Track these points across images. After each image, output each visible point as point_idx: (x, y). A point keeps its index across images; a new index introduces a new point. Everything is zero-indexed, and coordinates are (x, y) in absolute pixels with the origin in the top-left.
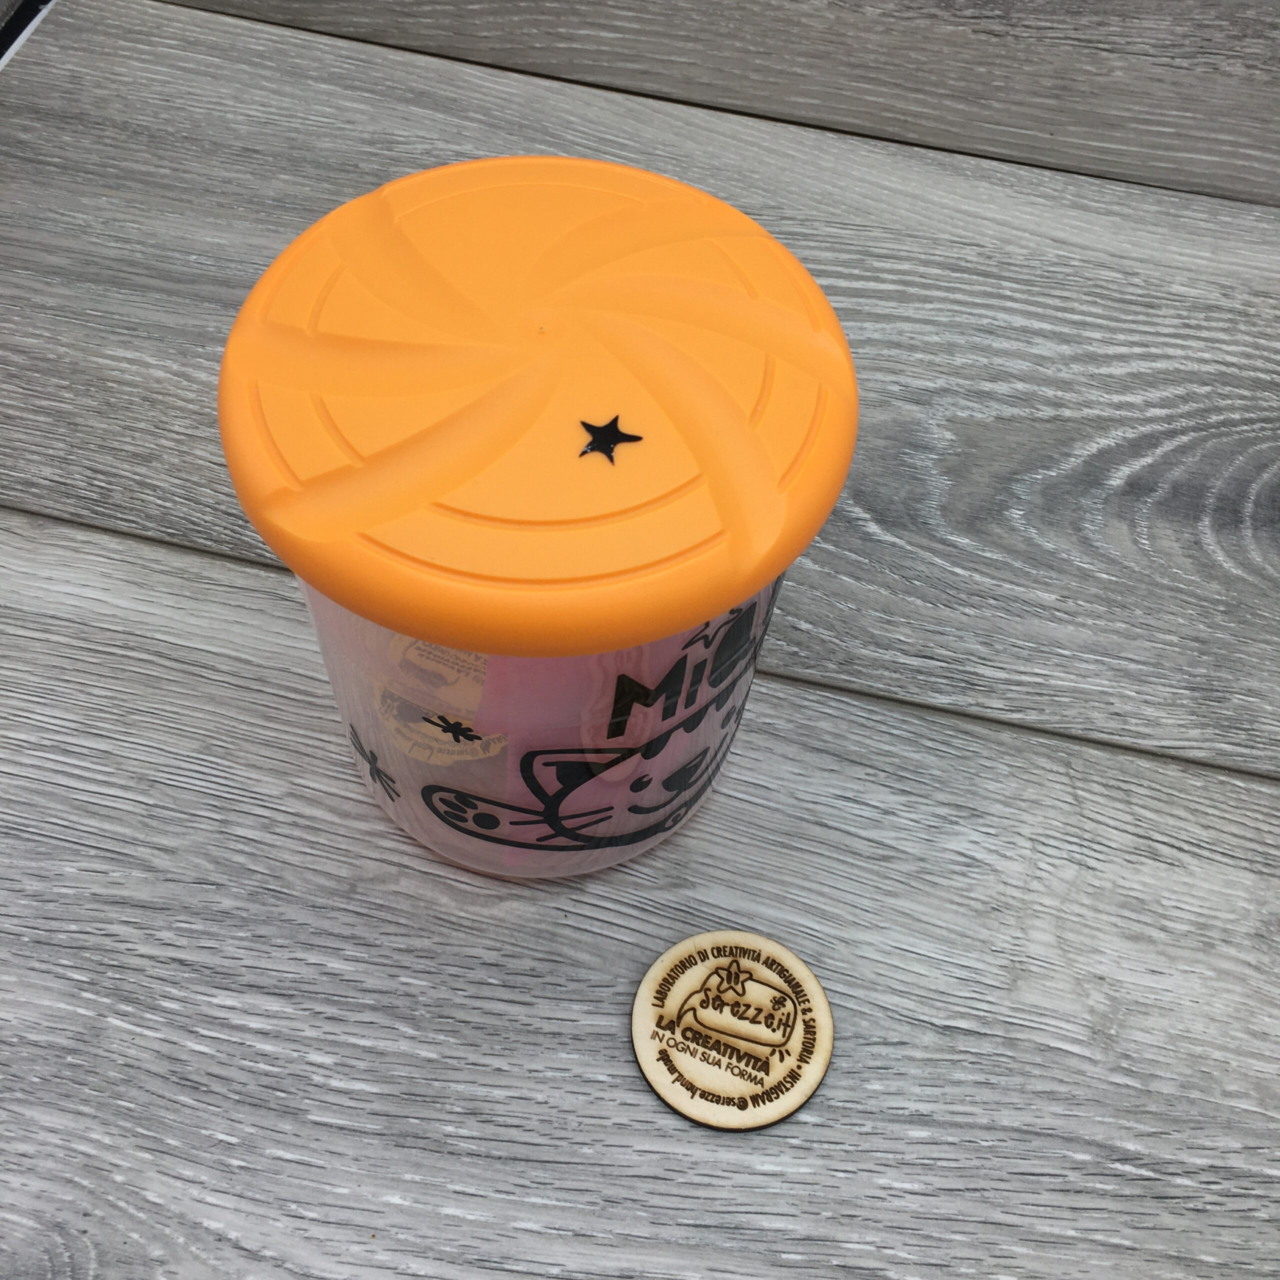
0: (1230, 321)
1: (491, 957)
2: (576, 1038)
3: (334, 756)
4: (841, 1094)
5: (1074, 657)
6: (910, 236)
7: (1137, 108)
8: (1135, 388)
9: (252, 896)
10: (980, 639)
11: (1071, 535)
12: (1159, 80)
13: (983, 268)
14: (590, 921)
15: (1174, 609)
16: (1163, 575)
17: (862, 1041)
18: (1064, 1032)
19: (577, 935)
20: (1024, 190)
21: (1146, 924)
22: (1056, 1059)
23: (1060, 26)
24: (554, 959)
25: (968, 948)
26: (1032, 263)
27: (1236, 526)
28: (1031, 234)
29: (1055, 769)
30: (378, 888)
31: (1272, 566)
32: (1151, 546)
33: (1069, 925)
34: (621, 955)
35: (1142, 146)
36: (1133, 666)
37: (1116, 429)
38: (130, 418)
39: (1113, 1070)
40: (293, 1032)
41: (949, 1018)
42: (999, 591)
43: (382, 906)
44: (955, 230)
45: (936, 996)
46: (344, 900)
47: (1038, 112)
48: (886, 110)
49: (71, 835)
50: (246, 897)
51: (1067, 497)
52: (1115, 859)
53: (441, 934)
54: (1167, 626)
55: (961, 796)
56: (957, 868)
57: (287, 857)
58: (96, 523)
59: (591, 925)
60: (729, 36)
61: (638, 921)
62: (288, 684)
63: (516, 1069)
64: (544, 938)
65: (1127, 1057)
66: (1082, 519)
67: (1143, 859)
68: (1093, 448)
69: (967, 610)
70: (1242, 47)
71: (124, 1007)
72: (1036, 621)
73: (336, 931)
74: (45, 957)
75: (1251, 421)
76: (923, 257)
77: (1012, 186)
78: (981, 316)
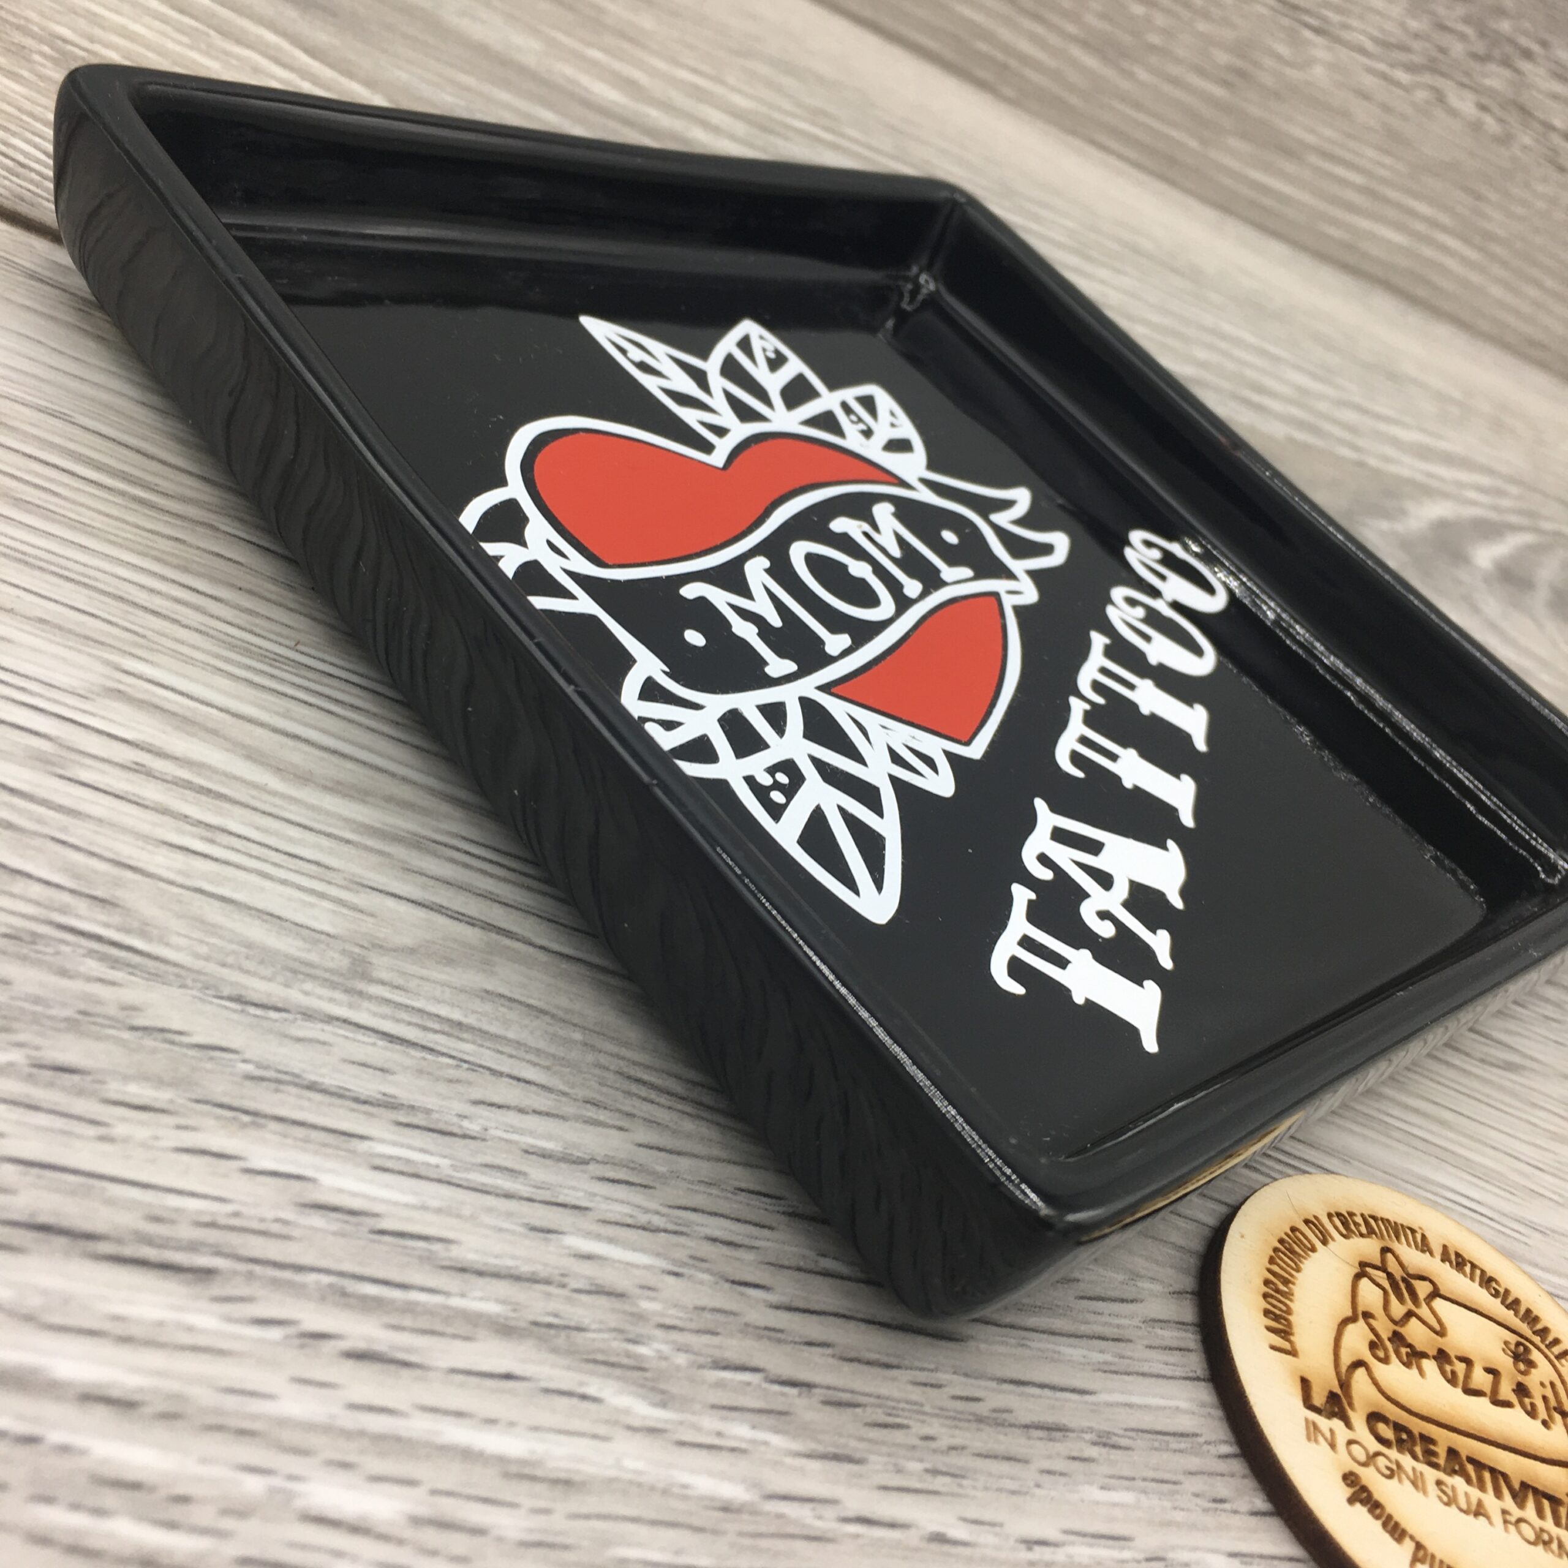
3: (235, 631)
9: (22, 945)
35: (1313, 194)
37: (1441, 499)
43: (460, 1025)
46: (338, 995)
51: (1434, 561)
53: (651, 1122)
57: (128, 850)
63: (986, 1537)
66: (1471, 596)
68: (1430, 514)
70: (1482, 74)
73: (330, 1080)
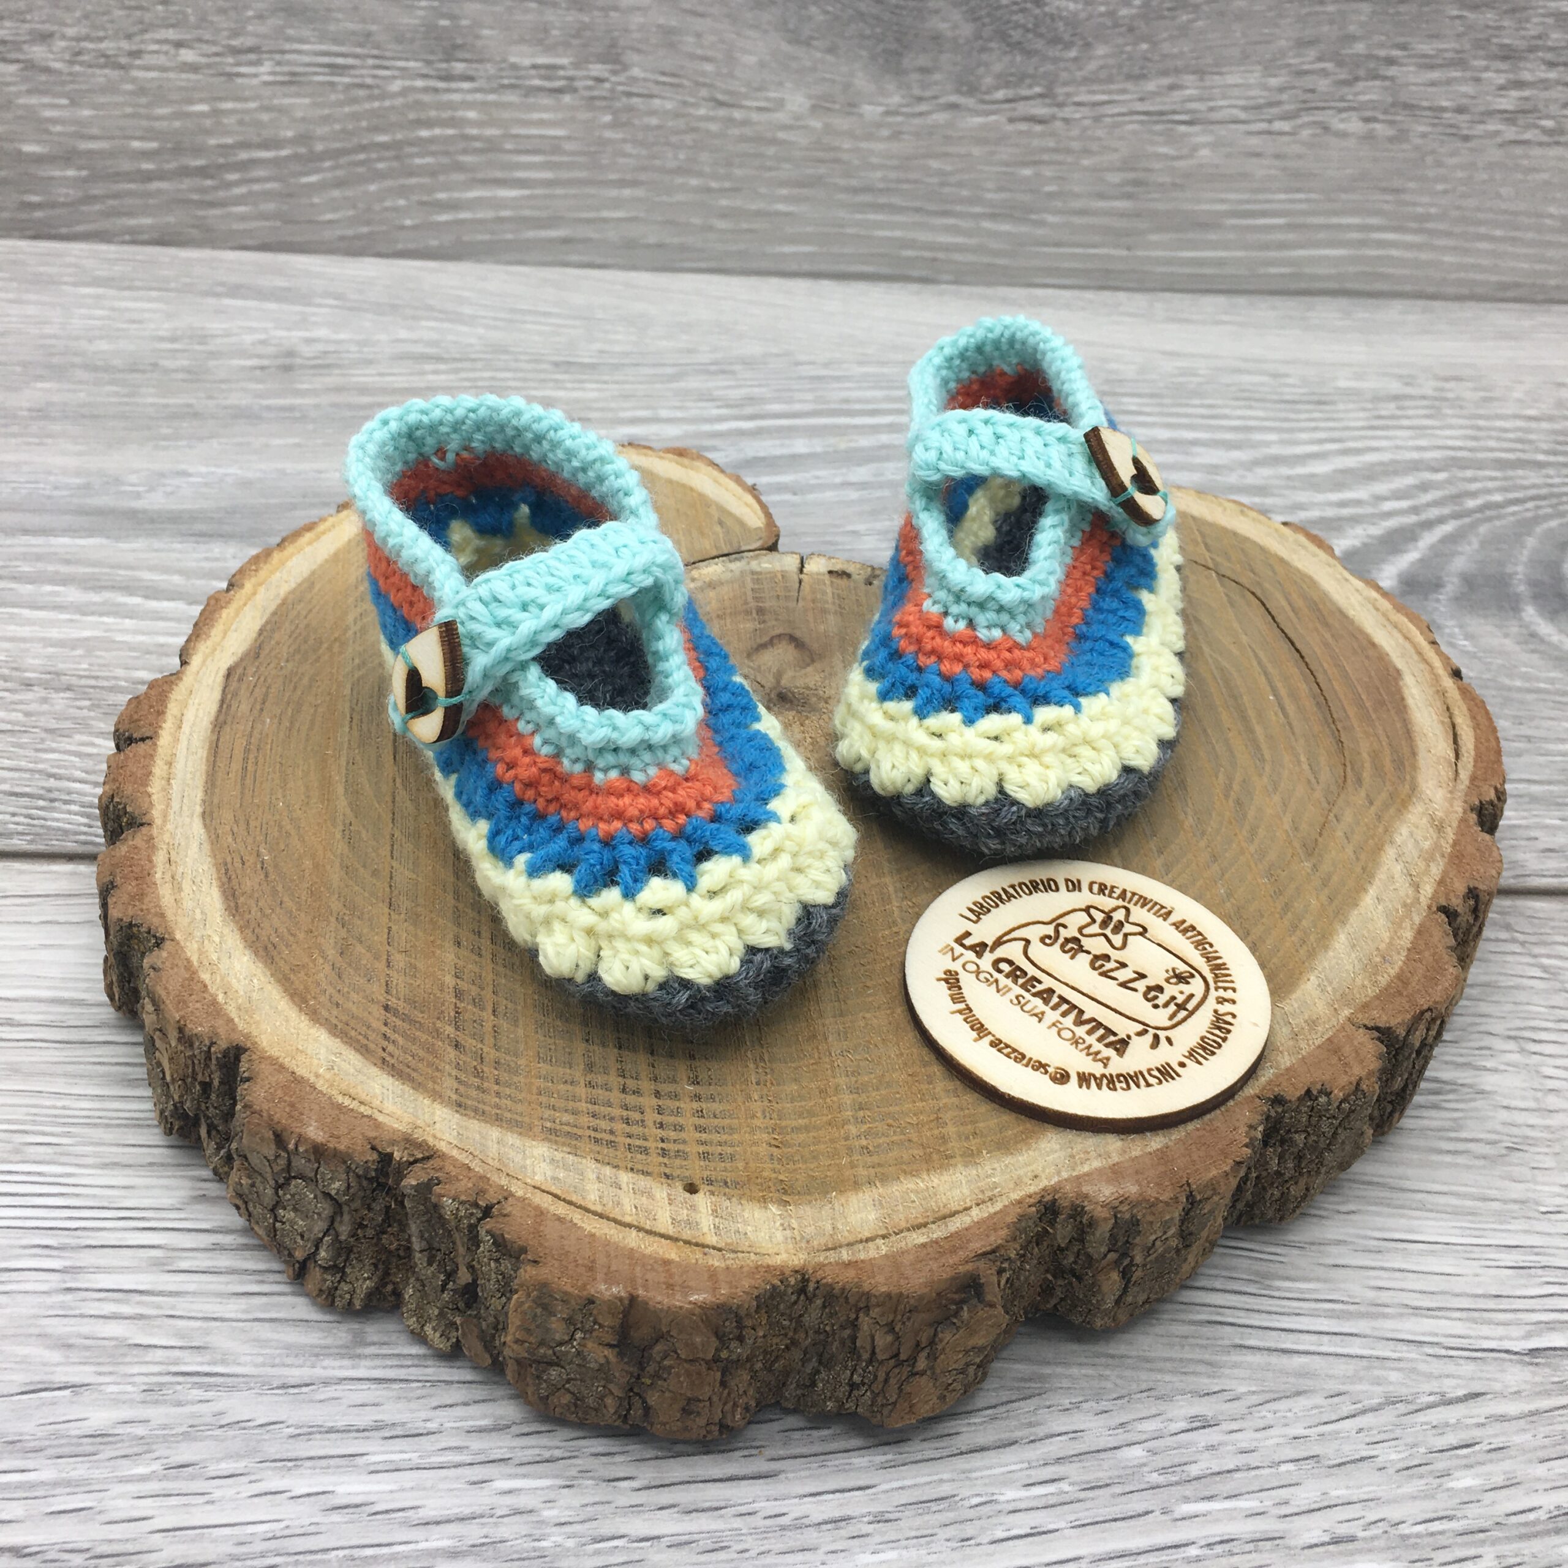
2: (881, 1520)
9: (152, 1393)
12: (1259, 155)
23: (1121, 97)
25: (1502, 1218)
35: (1243, 248)
41: (1529, 1335)
46: (346, 1362)
47: (1107, 221)
60: (679, 171)
70: (1356, 94)
73: (342, 1422)
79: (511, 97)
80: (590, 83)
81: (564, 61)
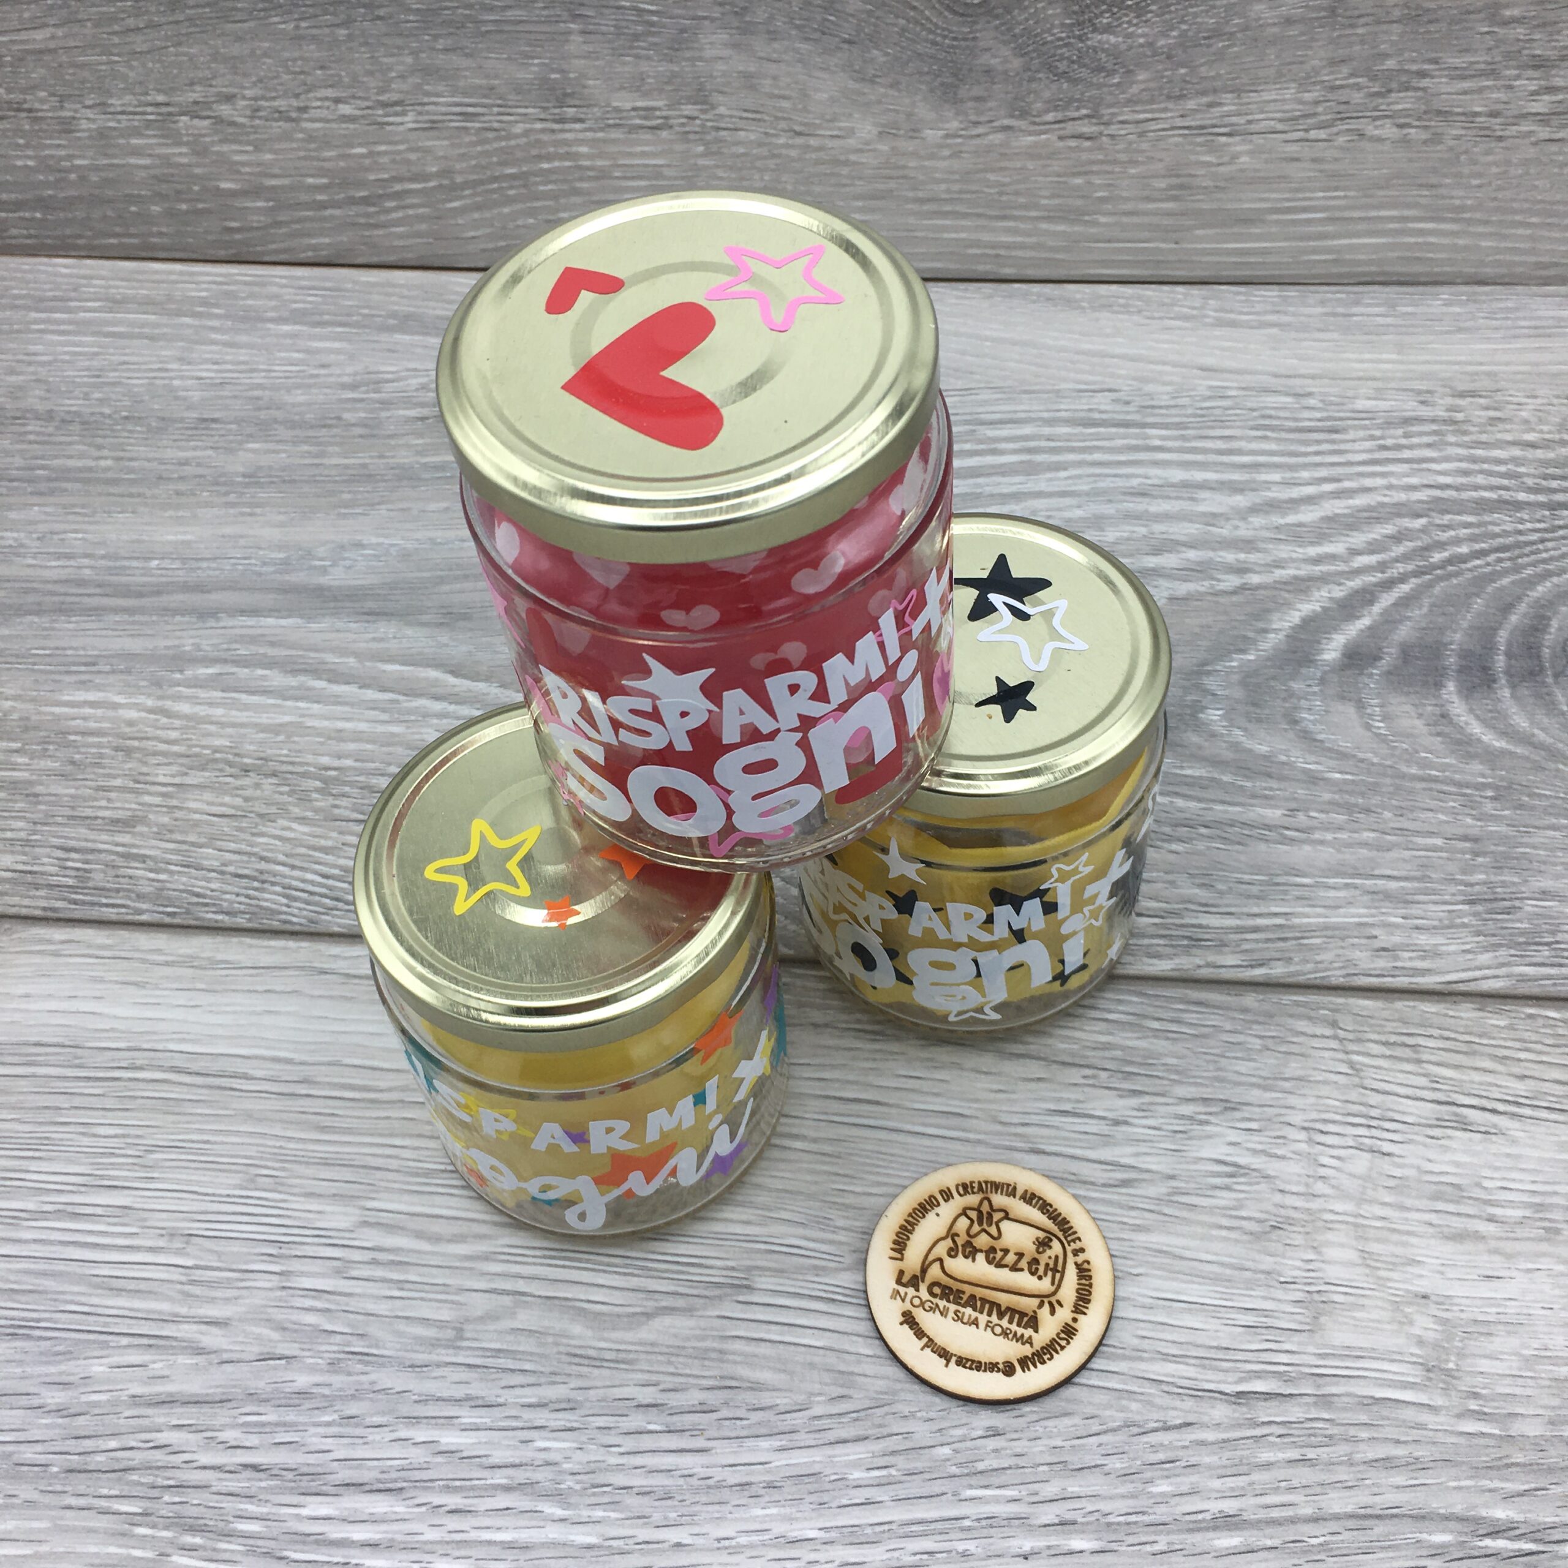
0: (1435, 433)
1: (647, 1395)
2: (771, 1486)
3: (411, 1164)
4: (1123, 1506)
5: (1317, 885)
6: (1026, 392)
7: (1274, 196)
8: (1330, 535)
9: (333, 1365)
10: (1197, 881)
11: (1286, 730)
12: (1297, 160)
13: (1121, 417)
14: (765, 1326)
15: (1433, 804)
16: (1408, 762)
17: (1136, 1430)
18: (1391, 1376)
19: (751, 1348)
20: (1156, 315)
21: (1468, 1216)
22: (1385, 1413)
23: (1163, 115)
24: (728, 1385)
25: (1250, 1285)
26: (1181, 402)
27: (1489, 687)
28: (1175, 365)
29: (1319, 1031)
30: (491, 1327)
31: (1542, 729)
32: (1388, 728)
33: (1372, 1233)
34: (812, 1366)
35: (1286, 240)
36: (1393, 885)
37: (1319, 589)
38: (104, 775)
39: (1459, 1416)
40: (409, 1538)
41: (1240, 1381)
42: (1209, 817)
43: (499, 1351)
44: (1079, 377)
45: (1220, 1355)
46: (451, 1351)
47: (1155, 220)
48: (971, 246)
49: (92, 1323)
50: (326, 1368)
51: (1272, 683)
52: (1415, 1137)
53: (580, 1376)
54: (1426, 827)
55: (1206, 1086)
56: (1218, 1181)
57: (371, 1307)
58: (77, 915)
59: (768, 1332)
61: (826, 1317)
62: (343, 1081)
63: (700, 1541)
64: (712, 1360)
65: (1476, 1396)
66: (1296, 708)
67: (1449, 1132)
68: (1295, 617)
69: (1174, 847)
70: (1389, 104)
71: (189, 1539)
72: (1263, 847)
73: (445, 1394)
74: (82, 1489)
75: (1483, 553)
76: (1046, 415)
77: (1140, 312)
78: (1128, 476)
79: (615, 134)
80: (684, 120)
81: (660, 104)
